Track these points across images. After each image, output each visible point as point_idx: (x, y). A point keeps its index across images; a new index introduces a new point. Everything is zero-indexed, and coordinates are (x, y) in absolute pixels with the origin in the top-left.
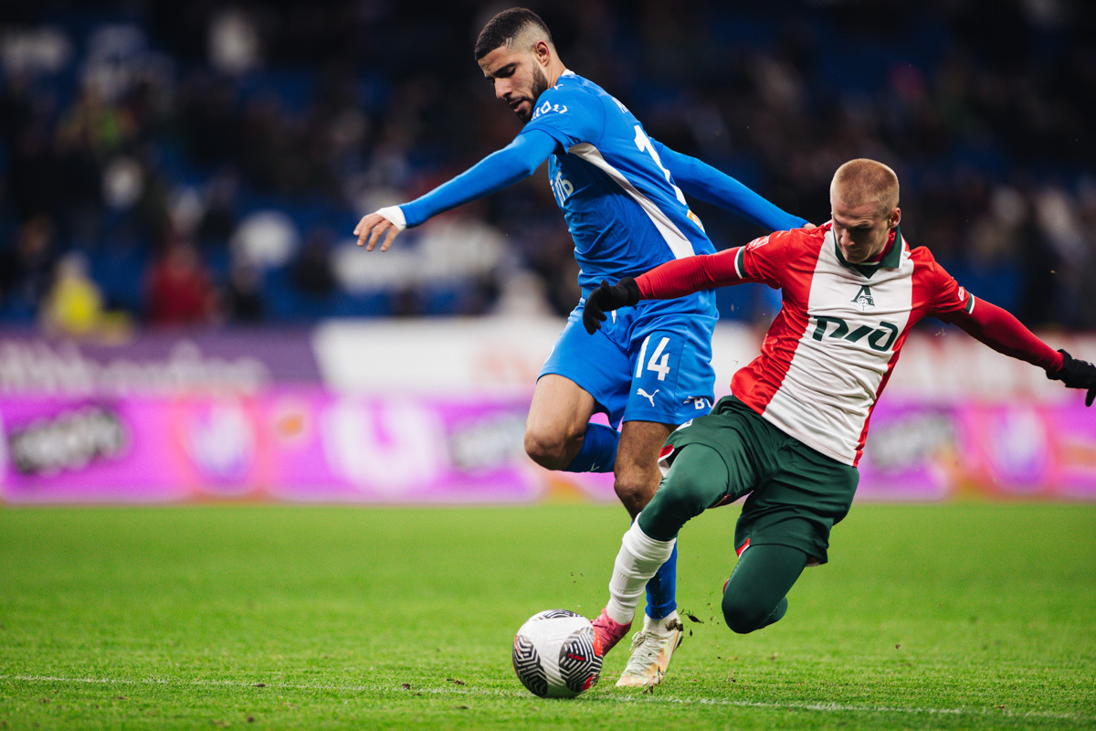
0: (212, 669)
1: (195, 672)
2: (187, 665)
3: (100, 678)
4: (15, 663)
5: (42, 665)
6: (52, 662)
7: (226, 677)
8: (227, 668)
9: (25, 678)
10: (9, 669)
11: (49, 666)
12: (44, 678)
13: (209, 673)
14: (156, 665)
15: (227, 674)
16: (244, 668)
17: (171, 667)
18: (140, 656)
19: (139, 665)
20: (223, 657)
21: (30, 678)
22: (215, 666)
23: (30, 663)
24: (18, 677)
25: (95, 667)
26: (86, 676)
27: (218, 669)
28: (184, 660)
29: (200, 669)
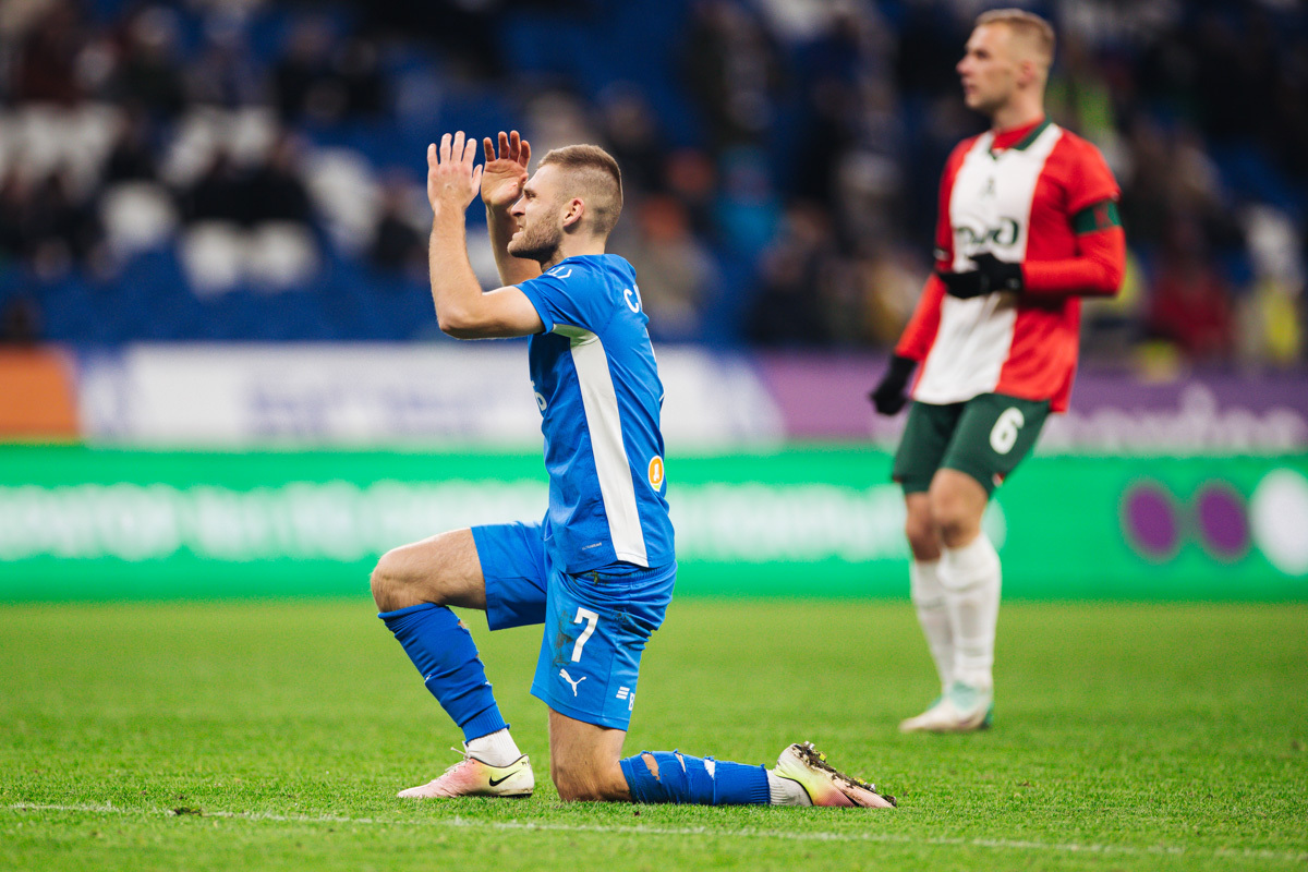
0: (1243, 835)
1: (1220, 838)
2: (1209, 828)
3: (1089, 844)
4: (972, 821)
5: (1009, 825)
6: (1022, 821)
7: (1263, 846)
8: (1264, 834)
9: (986, 843)
10: (964, 830)
11: (1019, 827)
12: (1012, 844)
13: (1239, 840)
14: (1166, 828)
15: (1265, 841)
16: (1287, 834)
17: (1187, 831)
18: (1144, 815)
19: (1143, 827)
20: (1259, 818)
21: (993, 843)
22: (1248, 830)
23: (993, 822)
24: (977, 842)
25: (1083, 829)
26: (1070, 841)
27: (1250, 835)
28: (1205, 820)
29: (1227, 834)
